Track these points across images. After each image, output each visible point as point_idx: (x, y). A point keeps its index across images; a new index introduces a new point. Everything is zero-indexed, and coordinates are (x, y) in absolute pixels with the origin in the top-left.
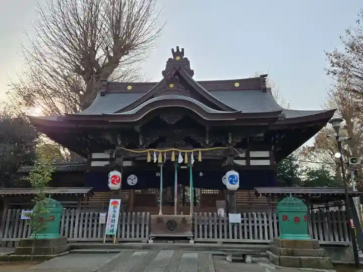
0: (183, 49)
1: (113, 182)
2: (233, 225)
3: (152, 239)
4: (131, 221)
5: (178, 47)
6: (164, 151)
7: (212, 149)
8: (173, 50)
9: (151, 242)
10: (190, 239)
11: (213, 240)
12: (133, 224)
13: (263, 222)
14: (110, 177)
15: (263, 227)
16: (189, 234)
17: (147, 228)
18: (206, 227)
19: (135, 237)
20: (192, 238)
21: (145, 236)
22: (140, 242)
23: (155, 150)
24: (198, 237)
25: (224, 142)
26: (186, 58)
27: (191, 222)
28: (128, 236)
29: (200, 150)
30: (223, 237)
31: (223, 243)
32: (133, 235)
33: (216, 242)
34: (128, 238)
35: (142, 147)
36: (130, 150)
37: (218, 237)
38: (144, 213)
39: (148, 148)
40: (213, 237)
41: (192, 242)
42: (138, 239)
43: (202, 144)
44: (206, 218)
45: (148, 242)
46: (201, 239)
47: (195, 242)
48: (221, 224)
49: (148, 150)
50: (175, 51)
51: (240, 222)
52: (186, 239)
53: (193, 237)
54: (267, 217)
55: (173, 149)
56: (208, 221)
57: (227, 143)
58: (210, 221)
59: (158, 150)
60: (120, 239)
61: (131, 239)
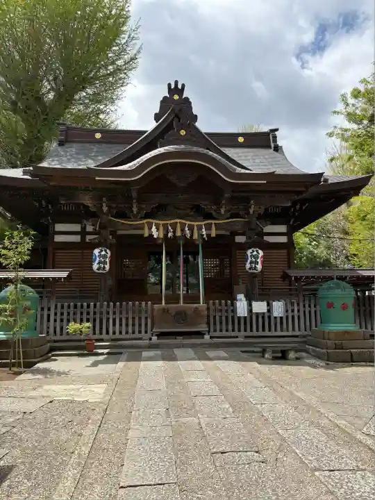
0: (183, 86)
2: (257, 314)
3: (157, 335)
4: (127, 313)
5: (176, 83)
6: (166, 222)
7: (227, 221)
8: (169, 85)
9: (155, 338)
10: (205, 334)
11: (233, 334)
12: (130, 316)
13: (293, 311)
15: (293, 317)
16: (203, 328)
17: (149, 321)
18: (224, 318)
19: (133, 333)
20: (207, 333)
21: (146, 332)
22: (140, 339)
23: (154, 221)
24: (215, 331)
25: (242, 212)
26: (187, 99)
27: (206, 313)
28: (124, 332)
29: (213, 222)
30: (245, 330)
31: (246, 337)
32: (130, 331)
33: (237, 337)
34: (124, 336)
35: (135, 216)
36: (118, 220)
37: (239, 331)
38: (144, 303)
39: (145, 218)
40: (233, 330)
41: (207, 337)
42: (137, 335)
43: (215, 215)
44: (224, 308)
45: (150, 339)
46: (218, 334)
47: (211, 338)
49: (145, 221)
50: (173, 87)
51: (266, 311)
52: (200, 334)
53: (209, 332)
54: (298, 305)
55: (178, 221)
56: (227, 311)
57: (248, 213)
58: (230, 311)
59: (157, 222)
60: (114, 337)
61: (128, 336)
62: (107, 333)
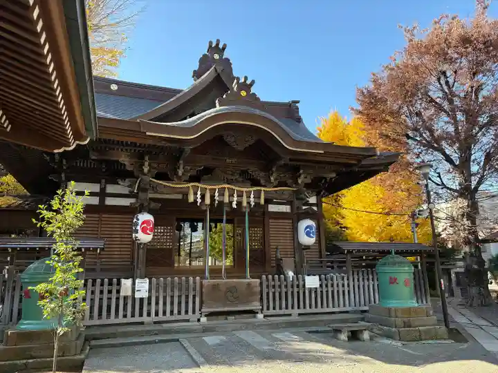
0: (225, 46)
1: (144, 230)
2: (310, 290)
3: (206, 316)
4: (172, 291)
5: (218, 41)
6: (206, 186)
7: (276, 189)
8: (211, 43)
9: (204, 319)
10: (257, 313)
11: (287, 312)
12: (176, 293)
13: (343, 286)
14: (140, 222)
15: (344, 292)
16: (256, 305)
17: (197, 300)
18: (277, 295)
19: (179, 313)
20: (260, 312)
21: (194, 312)
22: (188, 321)
23: (200, 185)
24: (268, 309)
25: (289, 181)
26: (228, 60)
27: (259, 289)
28: (168, 313)
29: (263, 189)
30: (299, 307)
31: (300, 314)
32: (176, 311)
33: (290, 315)
35: (179, 178)
36: (161, 182)
37: (293, 308)
40: (287, 308)
41: (260, 316)
42: (183, 316)
43: (262, 182)
44: (278, 283)
45: (199, 320)
46: (271, 312)
47: (265, 316)
48: (296, 290)
49: (190, 185)
50: (214, 45)
51: (318, 286)
52: (253, 313)
53: (262, 310)
54: (348, 279)
55: (227, 186)
56: (280, 286)
58: (283, 286)
59: (203, 186)
60: (156, 319)
61: (173, 318)
62: (149, 314)
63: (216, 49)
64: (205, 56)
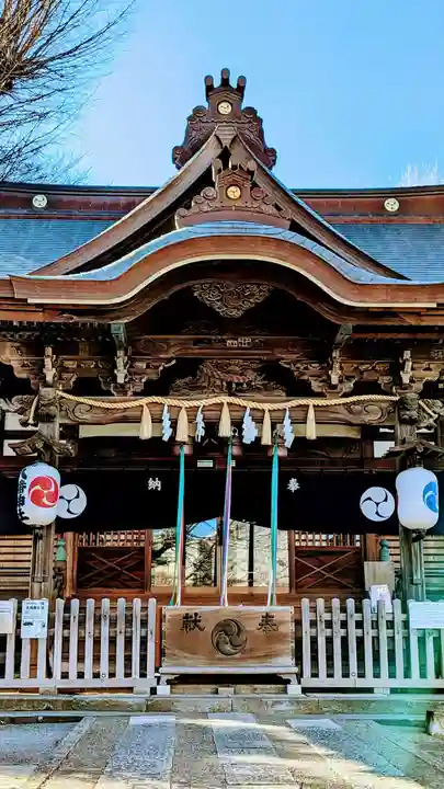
0: (242, 80)
1: (36, 498)
2: (423, 633)
3: (168, 682)
5: (225, 72)
6: (195, 403)
7: (349, 400)
8: (208, 79)
9: (163, 690)
10: (288, 682)
11: (360, 683)
14: (28, 482)
16: (283, 664)
17: (151, 647)
19: (112, 675)
20: (293, 679)
21: (143, 675)
22: (130, 690)
23: (167, 401)
24: (315, 674)
25: (384, 380)
26: (251, 111)
27: (291, 627)
28: (88, 675)
29: (311, 402)
30: (392, 675)
31: (394, 691)
32: (104, 670)
33: (370, 690)
34: (89, 681)
35: (122, 389)
36: (81, 399)
37: (377, 675)
38: (137, 603)
39: (144, 393)
40: (362, 675)
41: (294, 689)
42: (120, 681)
43: (316, 386)
44: (338, 617)
45: (154, 692)
46: (322, 681)
47: (305, 690)
48: (384, 633)
49: (145, 401)
50: (217, 83)
52: (277, 681)
53: (300, 675)
55: (225, 399)
56: (344, 624)
57: (398, 381)
58: (352, 625)
59: (175, 403)
60: (64, 684)
61: (97, 683)
62: (49, 674)
63: (225, 89)
64: (198, 110)
